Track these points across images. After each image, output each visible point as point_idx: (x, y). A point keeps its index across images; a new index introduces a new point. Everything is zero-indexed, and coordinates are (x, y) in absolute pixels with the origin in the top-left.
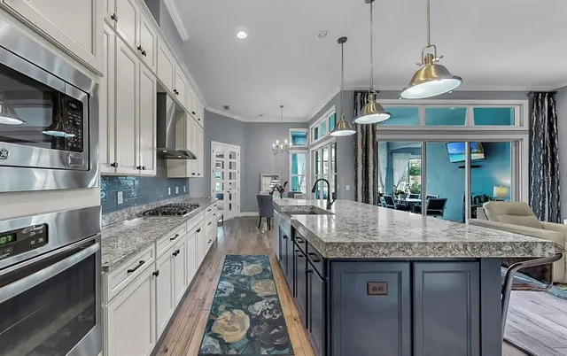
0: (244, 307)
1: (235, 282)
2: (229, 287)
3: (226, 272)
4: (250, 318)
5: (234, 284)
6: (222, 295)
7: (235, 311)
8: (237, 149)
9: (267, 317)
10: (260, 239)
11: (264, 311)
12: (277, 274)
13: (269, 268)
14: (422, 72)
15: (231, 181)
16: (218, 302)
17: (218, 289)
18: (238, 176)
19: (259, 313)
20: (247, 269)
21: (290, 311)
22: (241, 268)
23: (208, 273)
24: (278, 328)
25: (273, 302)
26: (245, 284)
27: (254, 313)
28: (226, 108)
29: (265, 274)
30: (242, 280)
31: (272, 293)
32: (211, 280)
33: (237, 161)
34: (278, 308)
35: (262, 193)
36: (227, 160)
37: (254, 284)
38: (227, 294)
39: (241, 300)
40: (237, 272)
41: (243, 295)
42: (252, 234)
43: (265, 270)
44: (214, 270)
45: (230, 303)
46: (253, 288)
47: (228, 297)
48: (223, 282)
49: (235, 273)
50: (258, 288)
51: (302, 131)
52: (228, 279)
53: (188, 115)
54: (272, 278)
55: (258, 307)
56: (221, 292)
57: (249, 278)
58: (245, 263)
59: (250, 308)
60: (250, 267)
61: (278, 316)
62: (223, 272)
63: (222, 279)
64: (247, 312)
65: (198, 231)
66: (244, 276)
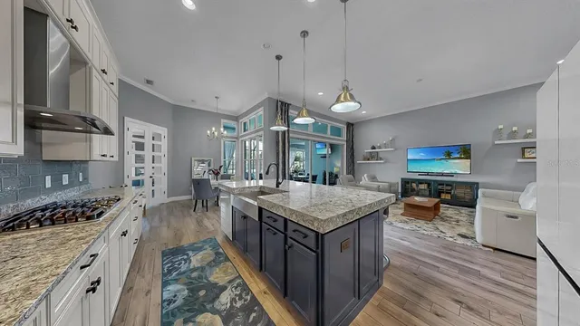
0: (208, 307)
1: (187, 281)
2: (178, 291)
3: (170, 272)
4: (221, 316)
5: (185, 284)
6: (172, 306)
7: (200, 318)
8: (163, 131)
9: (239, 304)
10: (199, 223)
11: (233, 300)
12: (231, 253)
13: (221, 250)
14: (342, 96)
15: (154, 165)
16: (171, 319)
17: (163, 301)
18: (165, 161)
19: (229, 305)
20: (196, 260)
21: (257, 286)
22: (188, 260)
23: (141, 283)
24: (255, 311)
25: (238, 285)
26: (200, 277)
27: (223, 308)
28: (149, 82)
29: (219, 259)
30: (195, 275)
31: (233, 276)
32: (148, 292)
33: (164, 144)
34: (245, 288)
35: (195, 177)
36: (148, 142)
37: (211, 274)
38: (179, 302)
39: (201, 300)
40: (184, 267)
41: (202, 293)
42: (188, 220)
43: (217, 254)
44: (148, 277)
45: (188, 311)
46: (211, 279)
47: (184, 305)
48: (170, 288)
49: (183, 270)
50: (217, 276)
51: (232, 124)
52: (176, 280)
53: (94, 72)
54: (227, 259)
55: (225, 298)
56: (170, 302)
57: (202, 269)
58: (191, 253)
59: (217, 305)
60: (199, 256)
61: (249, 298)
62: (164, 275)
63: (165, 284)
64: (215, 312)
65: (124, 234)
66: (195, 269)
